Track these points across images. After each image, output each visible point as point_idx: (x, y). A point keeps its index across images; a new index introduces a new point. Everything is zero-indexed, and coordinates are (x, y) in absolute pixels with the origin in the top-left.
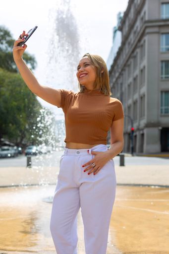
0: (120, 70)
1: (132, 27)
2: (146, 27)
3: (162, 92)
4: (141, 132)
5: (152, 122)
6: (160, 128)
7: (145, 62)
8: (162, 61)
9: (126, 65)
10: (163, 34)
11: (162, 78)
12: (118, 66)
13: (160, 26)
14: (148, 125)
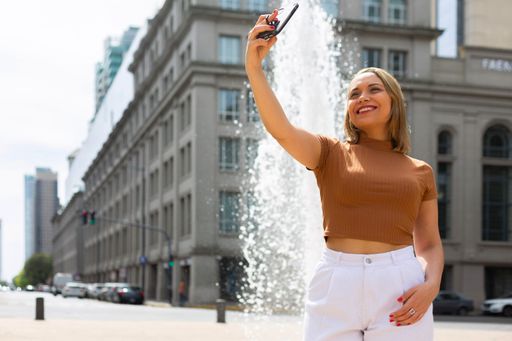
0: (130, 145)
1: (158, 68)
2: (193, 74)
3: (221, 193)
4: (182, 263)
5: (205, 245)
6: (219, 258)
7: (191, 135)
8: (221, 139)
9: (146, 136)
10: (222, 89)
11: (221, 167)
12: (125, 136)
13: (218, 75)
14: (199, 251)
